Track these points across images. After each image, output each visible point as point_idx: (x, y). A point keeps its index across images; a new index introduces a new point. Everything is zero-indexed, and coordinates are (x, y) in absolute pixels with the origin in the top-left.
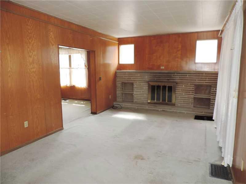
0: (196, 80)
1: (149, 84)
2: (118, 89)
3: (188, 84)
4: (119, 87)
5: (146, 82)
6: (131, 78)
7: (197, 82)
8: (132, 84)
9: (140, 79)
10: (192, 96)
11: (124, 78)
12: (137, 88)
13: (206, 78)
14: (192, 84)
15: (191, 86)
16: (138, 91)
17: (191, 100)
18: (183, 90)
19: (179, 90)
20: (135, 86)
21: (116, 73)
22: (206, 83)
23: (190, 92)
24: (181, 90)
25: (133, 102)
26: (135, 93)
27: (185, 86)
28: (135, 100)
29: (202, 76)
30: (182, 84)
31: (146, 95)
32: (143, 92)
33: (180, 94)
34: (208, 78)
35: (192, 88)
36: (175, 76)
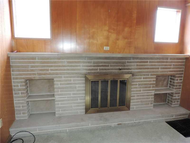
0: (158, 68)
1: (87, 79)
2: (15, 94)
3: (148, 75)
4: (19, 90)
5: (80, 75)
6: (47, 70)
7: (160, 71)
8: (51, 81)
9: (68, 70)
10: (153, 93)
11: (32, 71)
12: (63, 88)
13: (171, 65)
14: (154, 75)
15: (152, 78)
16: (65, 94)
17: (152, 98)
18: (142, 84)
19: (136, 85)
20: (57, 84)
21: (8, 58)
22: (170, 71)
23: (150, 87)
24: (139, 85)
26: (57, 98)
27: (144, 78)
28: (58, 112)
29: (167, 62)
30: (141, 75)
31: (81, 99)
32: (74, 94)
33: (137, 91)
34: (174, 65)
35: (153, 80)
36: (131, 62)
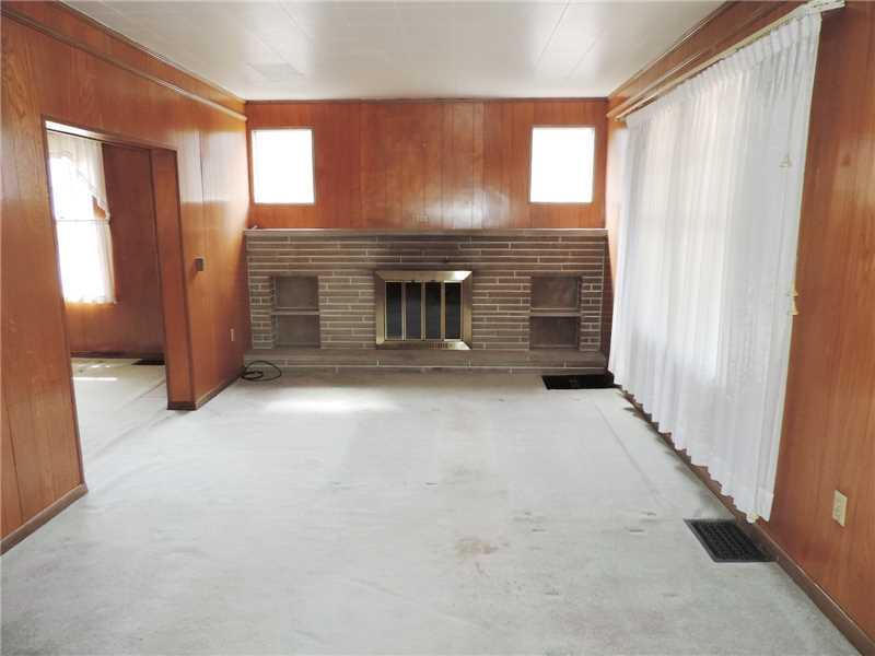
0: (535, 260)
1: (377, 280)
2: (253, 301)
3: (512, 274)
4: (260, 294)
5: (366, 272)
6: (307, 260)
7: (540, 266)
8: (313, 282)
9: (342, 260)
10: (526, 314)
11: (280, 260)
12: (332, 294)
13: (566, 254)
14: (525, 274)
15: (521, 281)
16: (336, 308)
17: (523, 328)
18: (498, 294)
19: (484, 295)
20: (325, 287)
21: (245, 238)
22: (565, 267)
23: (518, 302)
24: (491, 295)
25: (319, 347)
26: (323, 313)
27: (501, 281)
28: (326, 340)
29: (554, 246)
30: (495, 274)
31: (366, 319)
32: (353, 307)
33: (487, 308)
34: (574, 254)
35: (524, 286)
36: (468, 246)
